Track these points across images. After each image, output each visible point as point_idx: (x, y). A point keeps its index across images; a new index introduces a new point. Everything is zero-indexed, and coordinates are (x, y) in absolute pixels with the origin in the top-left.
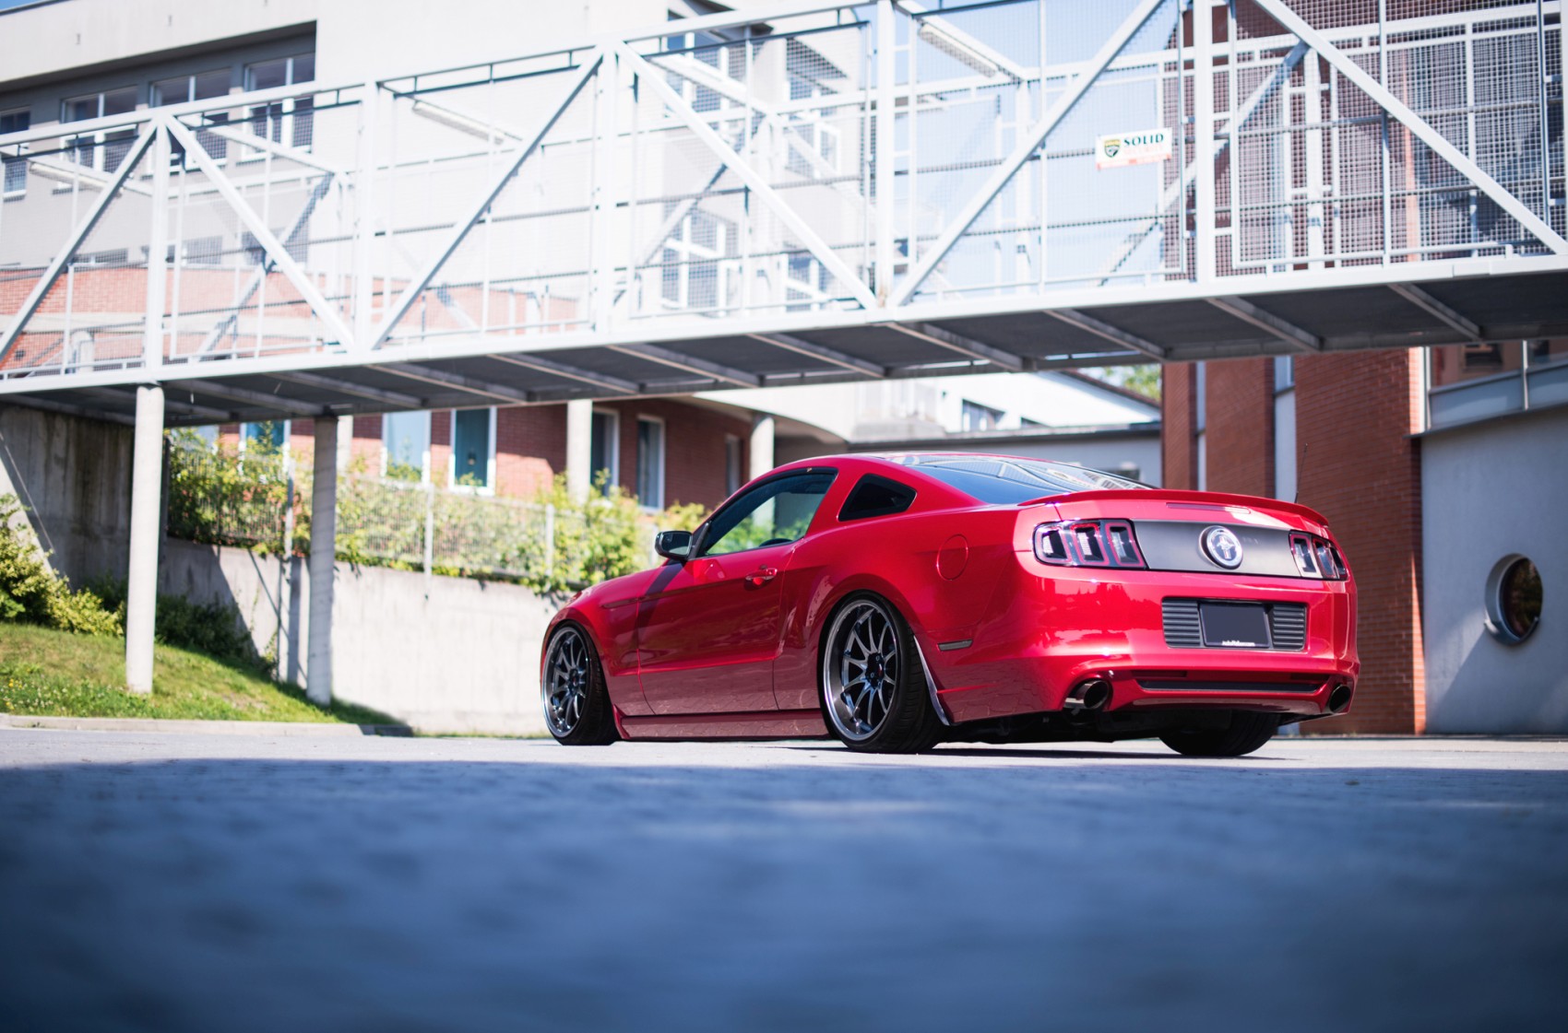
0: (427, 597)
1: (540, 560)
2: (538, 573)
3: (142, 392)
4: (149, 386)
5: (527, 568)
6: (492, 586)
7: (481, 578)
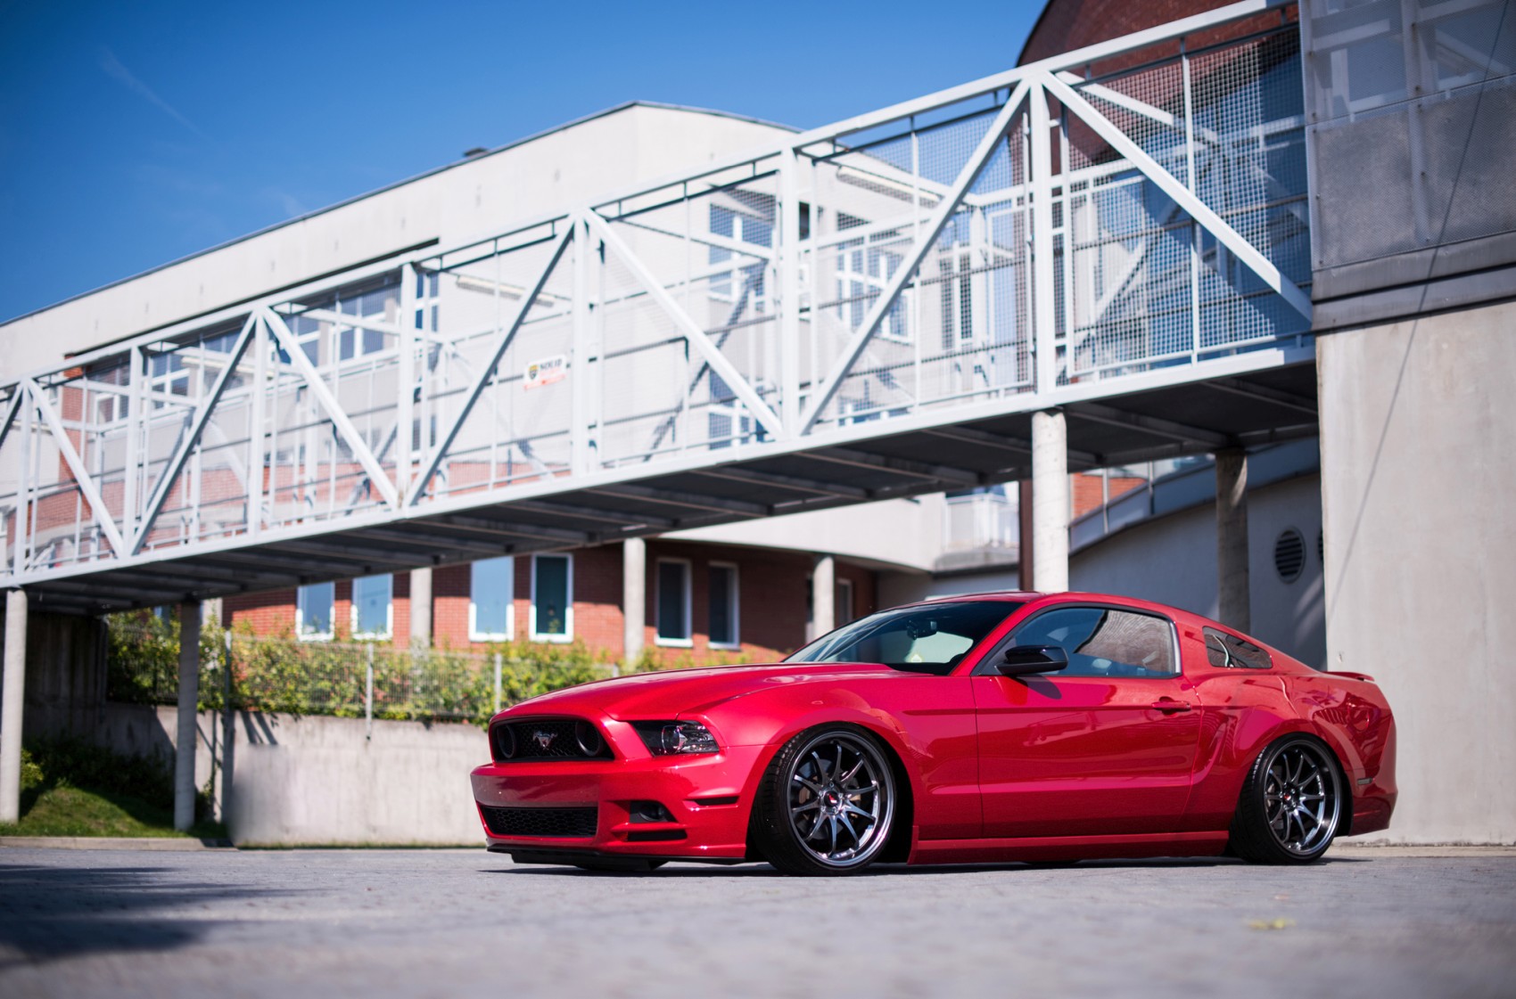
0: (368, 738)
1: (486, 702)
2: (485, 713)
3: (10, 594)
4: (14, 589)
5: (476, 709)
6: (438, 728)
7: (427, 721)
